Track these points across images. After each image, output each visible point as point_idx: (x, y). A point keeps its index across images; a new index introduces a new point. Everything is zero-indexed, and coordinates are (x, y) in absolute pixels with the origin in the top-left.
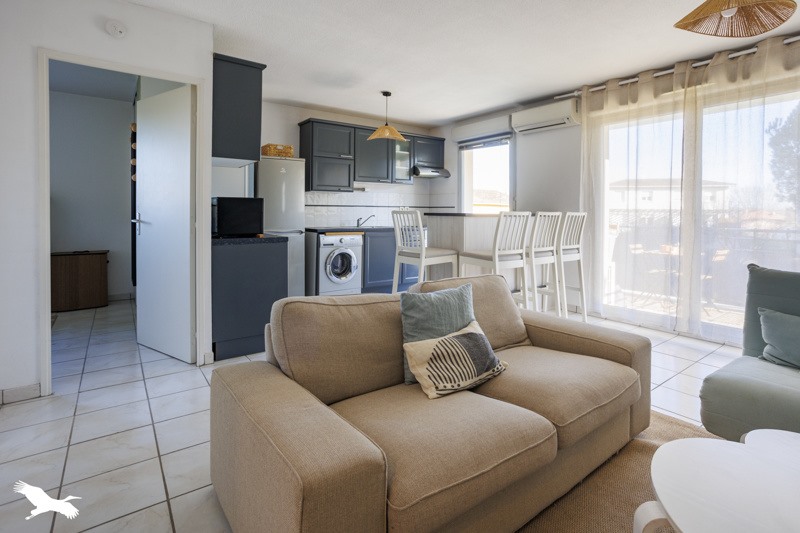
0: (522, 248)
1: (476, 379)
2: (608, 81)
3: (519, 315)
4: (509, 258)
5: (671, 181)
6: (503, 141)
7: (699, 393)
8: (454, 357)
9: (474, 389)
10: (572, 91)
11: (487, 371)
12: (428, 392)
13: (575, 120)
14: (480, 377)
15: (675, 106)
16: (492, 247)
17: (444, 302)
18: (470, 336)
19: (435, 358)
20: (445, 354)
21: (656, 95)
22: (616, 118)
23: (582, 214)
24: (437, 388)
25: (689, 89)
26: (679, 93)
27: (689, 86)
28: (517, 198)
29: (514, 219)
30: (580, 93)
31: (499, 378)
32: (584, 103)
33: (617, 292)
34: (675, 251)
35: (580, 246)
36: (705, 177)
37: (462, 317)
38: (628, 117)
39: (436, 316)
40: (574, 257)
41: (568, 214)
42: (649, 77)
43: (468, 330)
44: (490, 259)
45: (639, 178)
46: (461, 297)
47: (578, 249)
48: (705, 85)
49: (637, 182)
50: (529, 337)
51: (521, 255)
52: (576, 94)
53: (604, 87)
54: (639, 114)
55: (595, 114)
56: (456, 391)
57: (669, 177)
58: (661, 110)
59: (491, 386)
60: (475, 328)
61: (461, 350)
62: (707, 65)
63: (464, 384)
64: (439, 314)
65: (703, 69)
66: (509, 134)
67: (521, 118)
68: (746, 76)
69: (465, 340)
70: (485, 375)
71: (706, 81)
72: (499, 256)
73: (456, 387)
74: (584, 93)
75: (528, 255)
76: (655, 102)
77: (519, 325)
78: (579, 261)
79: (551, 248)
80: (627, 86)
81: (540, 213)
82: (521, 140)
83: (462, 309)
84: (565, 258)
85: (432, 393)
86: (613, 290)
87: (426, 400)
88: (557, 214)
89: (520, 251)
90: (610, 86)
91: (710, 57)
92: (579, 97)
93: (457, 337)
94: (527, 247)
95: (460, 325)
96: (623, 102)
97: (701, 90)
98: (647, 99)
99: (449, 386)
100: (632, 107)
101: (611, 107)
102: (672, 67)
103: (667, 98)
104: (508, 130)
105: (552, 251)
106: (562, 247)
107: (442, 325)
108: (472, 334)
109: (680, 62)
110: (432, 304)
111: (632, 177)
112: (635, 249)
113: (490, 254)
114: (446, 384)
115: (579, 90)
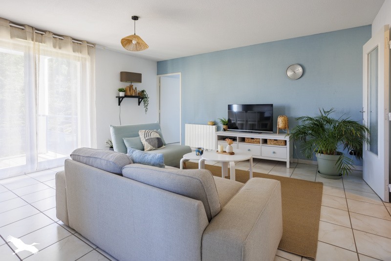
21: (12, 37)
25: (36, 43)
26: (30, 43)
65: (40, 36)
68: (60, 48)
76: (11, 41)
97: (42, 46)
98: (4, 36)
103: (21, 41)
109: (28, 26)
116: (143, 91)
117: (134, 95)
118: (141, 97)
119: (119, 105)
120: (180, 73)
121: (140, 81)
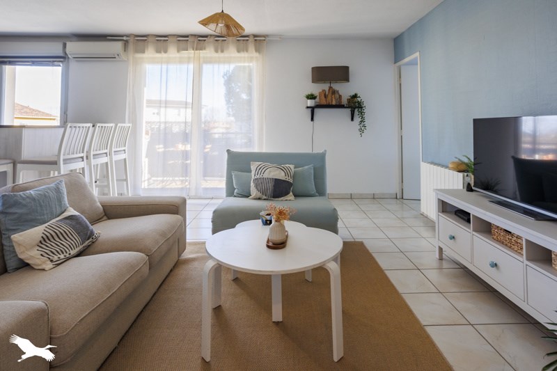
0: (83, 152)
1: (81, 247)
2: (148, 35)
3: (97, 200)
4: (73, 161)
5: (186, 103)
6: (56, 63)
7: (211, 220)
8: (61, 235)
9: (79, 255)
10: (122, 36)
11: (88, 239)
12: (44, 266)
13: (123, 56)
14: (84, 245)
15: (189, 60)
16: (56, 153)
17: (45, 196)
18: (71, 218)
19: (45, 240)
20: (53, 234)
21: (178, 51)
22: (153, 61)
23: (127, 125)
24: (52, 261)
25: (196, 52)
26: (191, 53)
27: (196, 50)
28: (68, 113)
29: (78, 129)
30: (128, 38)
31: (96, 243)
32: (131, 46)
33: (148, 179)
34: (188, 148)
35: (126, 148)
36: (203, 103)
37: (60, 205)
38: (161, 62)
39: (39, 208)
40: (122, 156)
41: (119, 125)
42: (175, 39)
43: (66, 214)
44: (55, 163)
45: (168, 99)
46: (58, 190)
47: (124, 150)
48: (204, 51)
49: (166, 102)
50: (105, 215)
51: (82, 158)
52: (125, 38)
53: (145, 38)
54: (168, 62)
55: (139, 55)
56: (68, 259)
57: (185, 100)
58: (181, 61)
59: (91, 249)
60: (72, 212)
61: (66, 228)
62: (205, 40)
63: (73, 252)
64: (41, 206)
65: (202, 42)
66: (63, 58)
67: (73, 47)
68: (222, 51)
69: (68, 221)
70: (87, 242)
71: (205, 49)
72: (64, 160)
73: (68, 256)
74: (131, 40)
75: (87, 157)
76: (178, 55)
77: (98, 207)
78: (125, 160)
79: (105, 151)
80: (162, 40)
81: (98, 125)
82: (73, 65)
83: (60, 200)
84: (116, 158)
85: (49, 265)
86: (146, 178)
87: (44, 272)
88: (111, 125)
89: (81, 155)
90: (150, 39)
91: (206, 36)
92: (127, 41)
93: (61, 220)
94: (87, 152)
95: (58, 212)
96: (158, 51)
97: (202, 53)
98: (173, 52)
99: (62, 256)
100: (163, 55)
101: (150, 53)
102: (187, 36)
103: (185, 54)
104: (62, 55)
105: (106, 153)
106: (113, 150)
107: (43, 215)
108: (72, 216)
109: (192, 35)
110: (34, 199)
111: (163, 99)
112: (159, 148)
113: (55, 159)
114: (59, 256)
115: (127, 36)
116: (355, 96)
117: (334, 103)
118: (355, 106)
119: (312, 119)
120: (417, 54)
121: (347, 79)
